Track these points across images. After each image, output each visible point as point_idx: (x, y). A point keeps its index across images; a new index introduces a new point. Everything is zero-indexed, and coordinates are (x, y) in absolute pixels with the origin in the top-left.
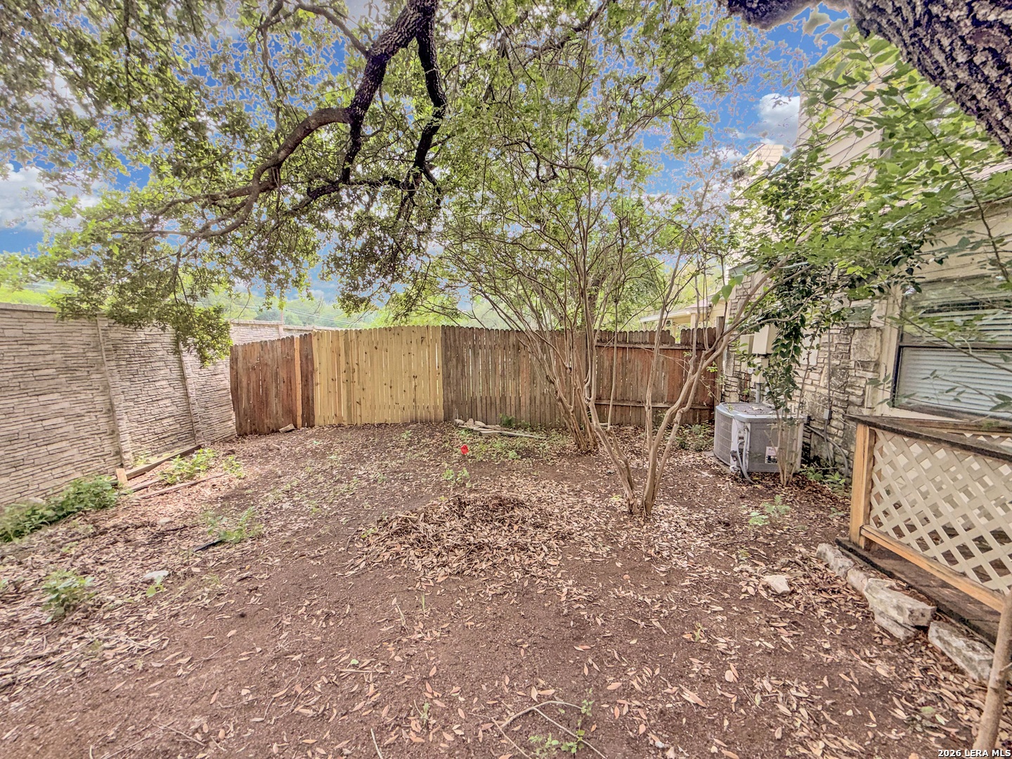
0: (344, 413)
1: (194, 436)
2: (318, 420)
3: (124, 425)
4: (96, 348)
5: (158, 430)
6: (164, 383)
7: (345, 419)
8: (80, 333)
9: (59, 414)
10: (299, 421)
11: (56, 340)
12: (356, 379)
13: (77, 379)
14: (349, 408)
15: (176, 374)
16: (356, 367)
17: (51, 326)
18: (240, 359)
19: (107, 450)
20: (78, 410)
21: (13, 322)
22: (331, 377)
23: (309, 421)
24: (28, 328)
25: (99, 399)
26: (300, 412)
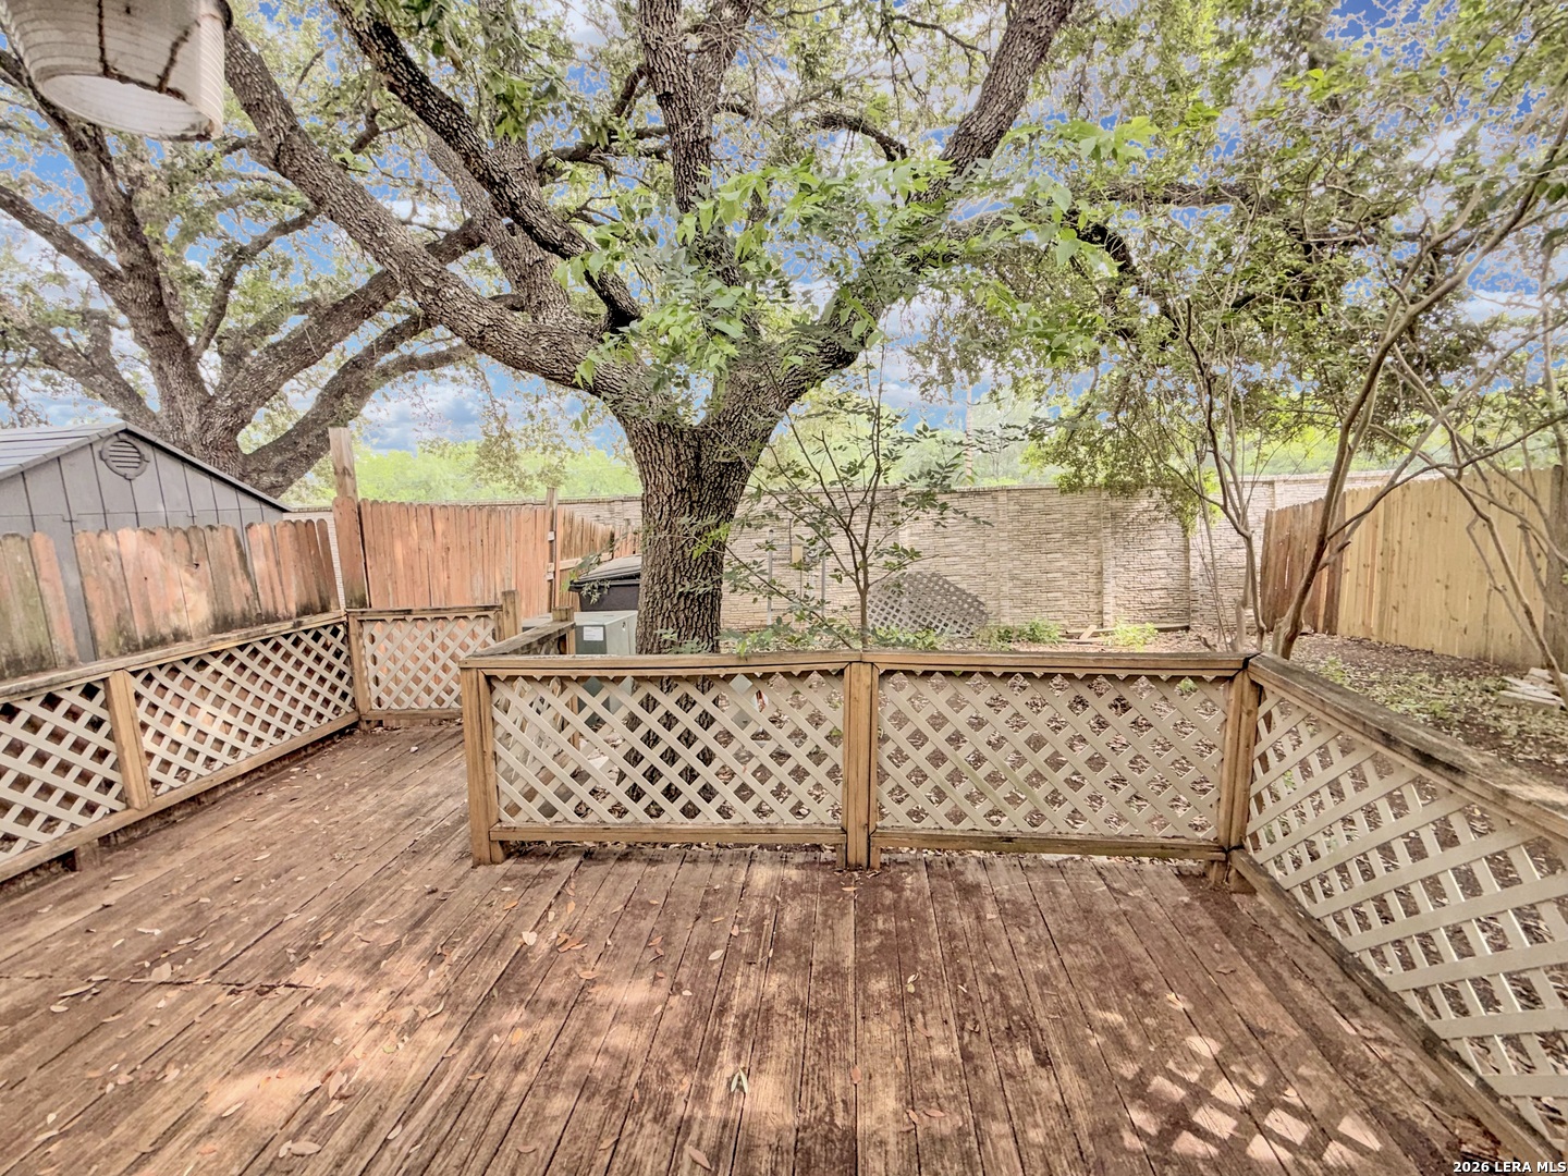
0: (1374, 623)
1: (1188, 614)
2: (1342, 626)
3: (1109, 588)
4: (1097, 517)
5: (1146, 600)
6: (1162, 553)
7: (1375, 631)
8: (1084, 504)
9: (1059, 570)
10: (1320, 625)
11: (1066, 510)
12: (1395, 568)
13: (1077, 542)
14: (1381, 614)
15: (1178, 544)
16: (1397, 548)
17: (1055, 499)
18: (1273, 530)
19: (1092, 607)
20: (1073, 569)
21: (1039, 498)
22: (1362, 561)
23: (1330, 628)
24: (1048, 501)
25: (1092, 561)
26: (1322, 612)
